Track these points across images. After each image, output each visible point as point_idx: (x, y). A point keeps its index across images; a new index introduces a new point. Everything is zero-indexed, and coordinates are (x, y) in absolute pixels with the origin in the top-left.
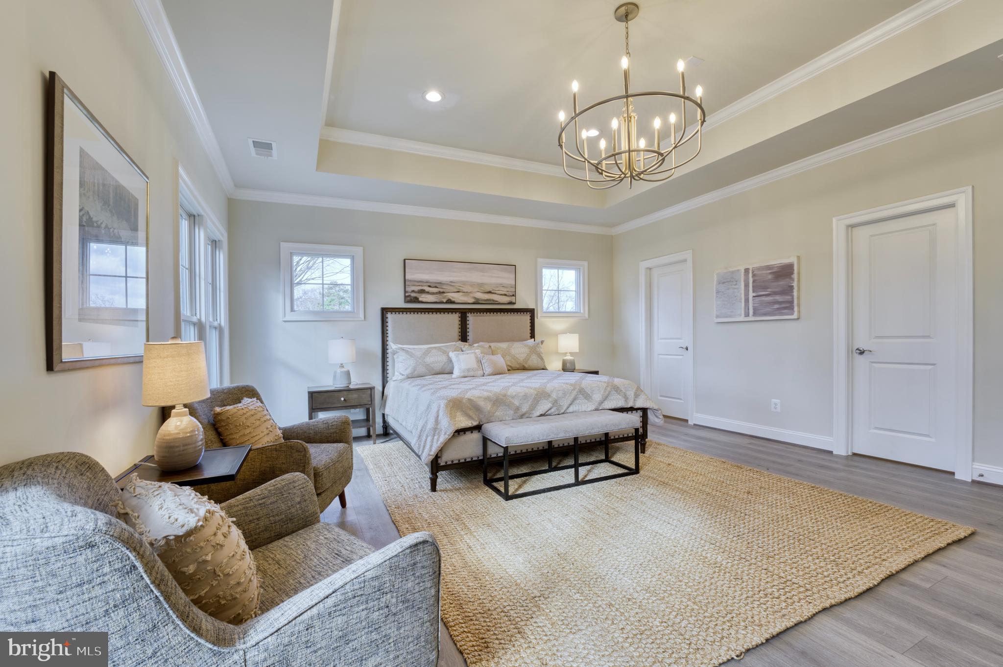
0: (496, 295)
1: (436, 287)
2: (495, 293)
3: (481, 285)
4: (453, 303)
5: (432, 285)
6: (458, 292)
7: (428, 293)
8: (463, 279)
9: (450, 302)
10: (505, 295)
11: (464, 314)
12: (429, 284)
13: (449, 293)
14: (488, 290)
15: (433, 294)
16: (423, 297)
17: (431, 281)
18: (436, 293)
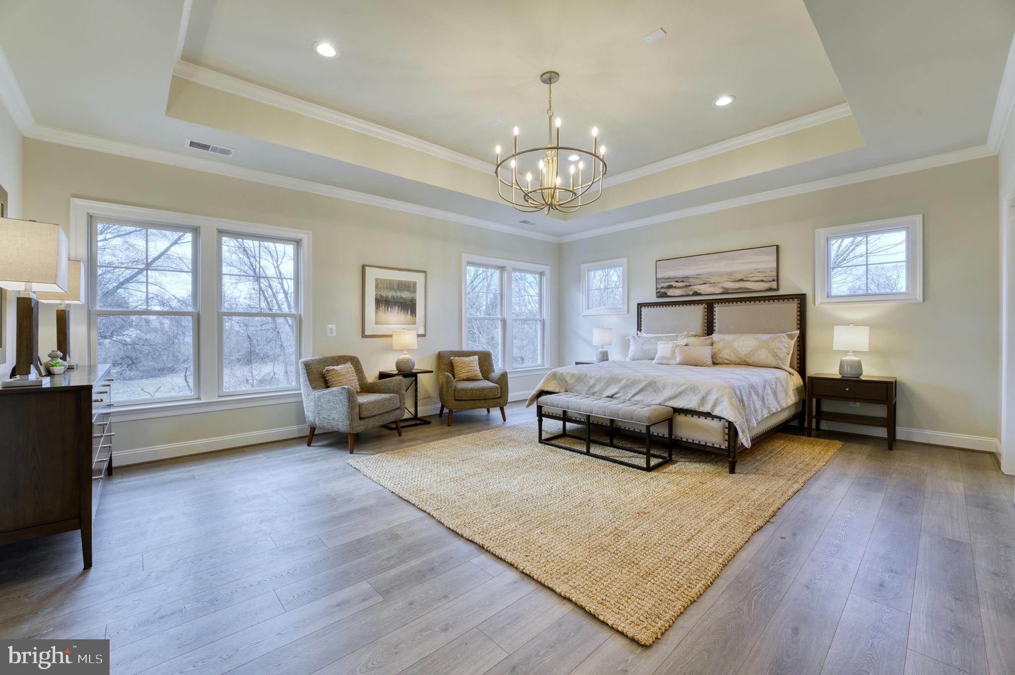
0: (749, 283)
1: (683, 281)
2: (749, 281)
3: (730, 274)
4: (700, 294)
5: (678, 280)
6: (705, 283)
7: (675, 287)
8: (710, 270)
9: (696, 294)
10: (762, 281)
11: (710, 306)
12: (676, 280)
13: (695, 285)
14: (740, 277)
15: (680, 288)
16: (671, 292)
17: (678, 276)
18: (683, 287)
